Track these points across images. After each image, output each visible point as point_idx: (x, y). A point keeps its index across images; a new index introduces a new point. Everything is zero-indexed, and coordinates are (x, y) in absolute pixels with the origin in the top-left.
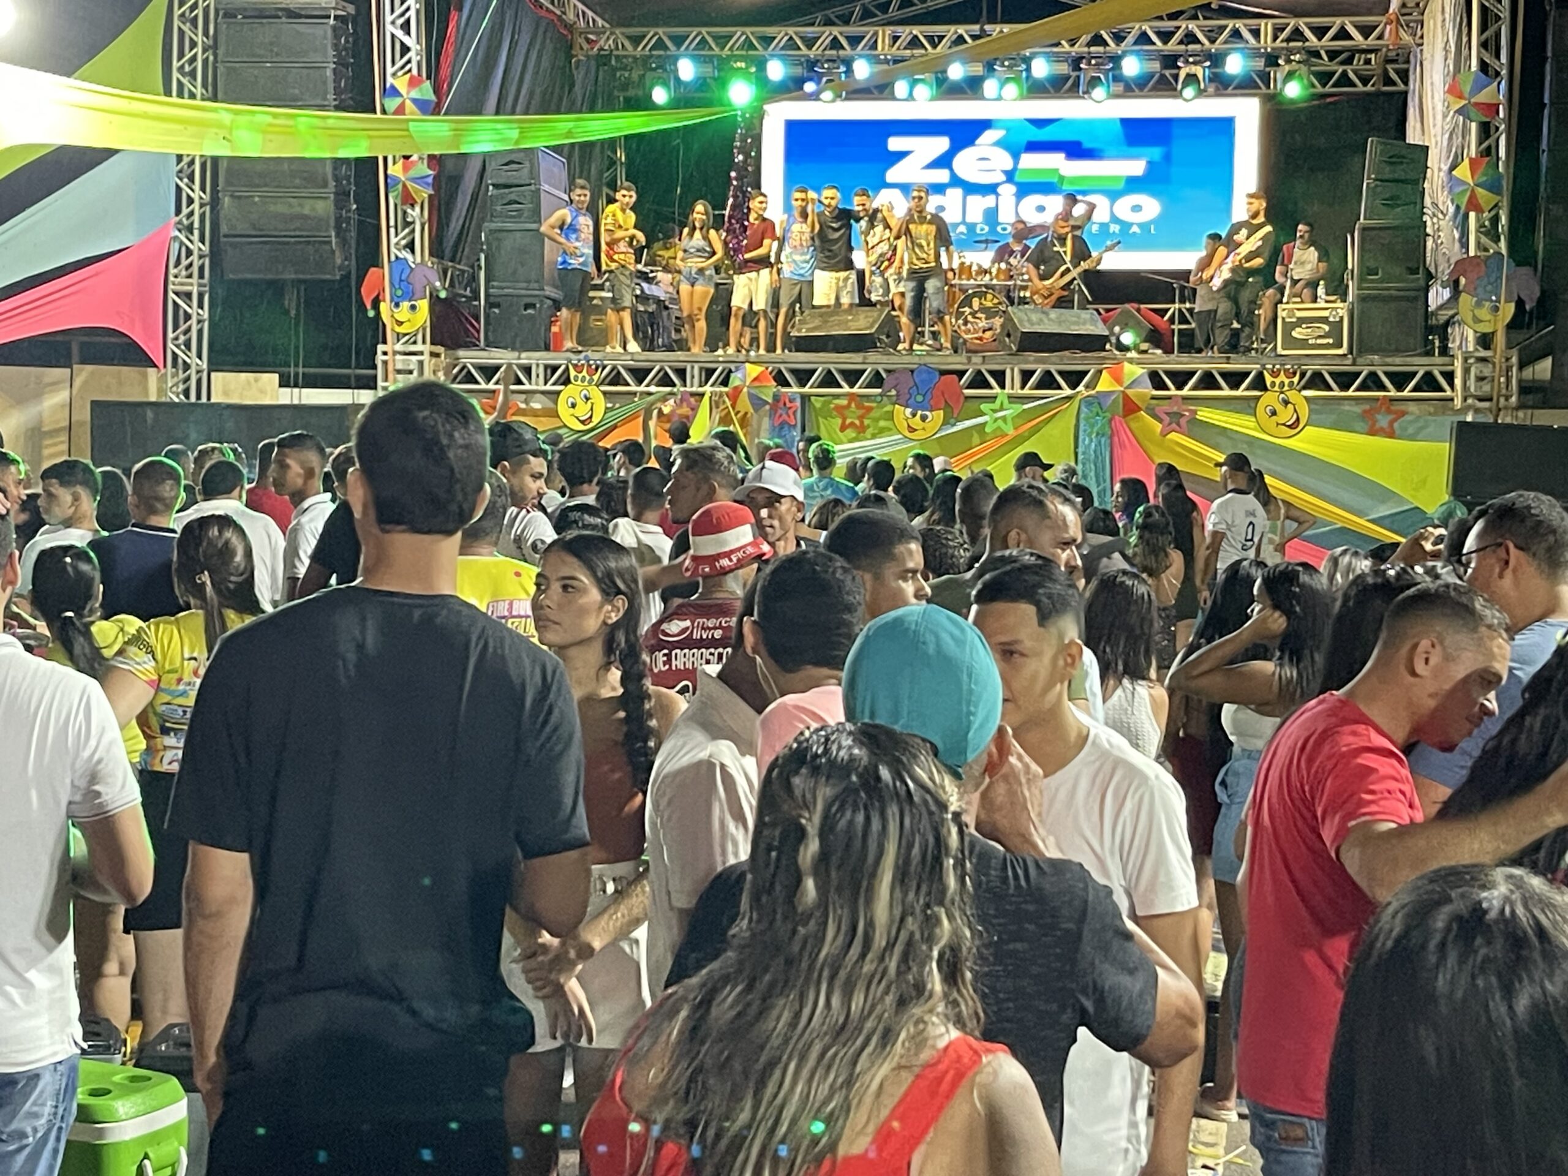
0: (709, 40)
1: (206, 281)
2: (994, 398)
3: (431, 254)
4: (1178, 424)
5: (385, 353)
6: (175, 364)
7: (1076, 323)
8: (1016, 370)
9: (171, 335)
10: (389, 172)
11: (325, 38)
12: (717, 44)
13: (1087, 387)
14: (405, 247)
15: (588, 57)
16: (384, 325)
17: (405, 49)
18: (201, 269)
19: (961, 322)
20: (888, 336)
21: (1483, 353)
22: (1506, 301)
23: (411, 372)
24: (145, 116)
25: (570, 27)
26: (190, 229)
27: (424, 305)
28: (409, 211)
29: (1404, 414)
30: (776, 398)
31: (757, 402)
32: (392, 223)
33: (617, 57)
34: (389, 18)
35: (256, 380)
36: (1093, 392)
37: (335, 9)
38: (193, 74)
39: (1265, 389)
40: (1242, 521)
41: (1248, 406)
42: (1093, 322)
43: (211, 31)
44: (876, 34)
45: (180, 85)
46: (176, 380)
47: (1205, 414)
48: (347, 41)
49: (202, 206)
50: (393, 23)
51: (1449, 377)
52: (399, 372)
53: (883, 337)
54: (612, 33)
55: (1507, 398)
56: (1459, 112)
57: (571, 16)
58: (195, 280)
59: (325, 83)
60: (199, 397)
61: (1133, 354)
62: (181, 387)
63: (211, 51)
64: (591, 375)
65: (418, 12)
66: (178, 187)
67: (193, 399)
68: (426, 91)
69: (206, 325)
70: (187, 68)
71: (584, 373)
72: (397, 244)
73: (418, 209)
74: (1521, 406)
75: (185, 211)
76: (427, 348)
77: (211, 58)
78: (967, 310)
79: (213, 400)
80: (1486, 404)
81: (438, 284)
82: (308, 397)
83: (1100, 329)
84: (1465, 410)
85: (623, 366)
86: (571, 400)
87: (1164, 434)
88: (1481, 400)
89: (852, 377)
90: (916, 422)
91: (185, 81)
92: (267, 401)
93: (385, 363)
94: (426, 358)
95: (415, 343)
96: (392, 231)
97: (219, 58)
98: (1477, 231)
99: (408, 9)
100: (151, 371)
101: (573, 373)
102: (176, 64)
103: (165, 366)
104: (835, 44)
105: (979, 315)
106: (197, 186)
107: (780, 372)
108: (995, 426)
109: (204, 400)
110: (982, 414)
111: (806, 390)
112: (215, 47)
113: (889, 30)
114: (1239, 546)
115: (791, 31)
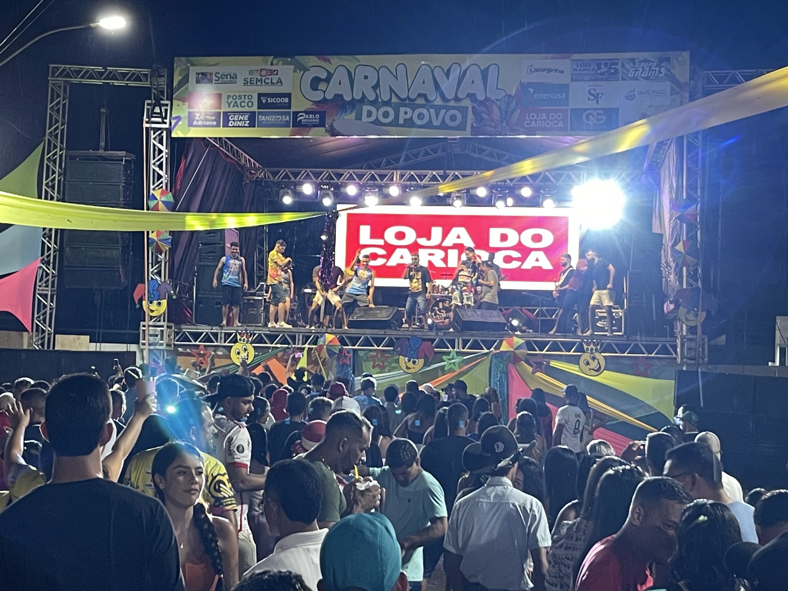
0: (310, 174)
1: (55, 289)
2: (448, 353)
3: (169, 277)
4: (541, 368)
5: (144, 326)
6: (37, 331)
7: (491, 317)
8: (460, 339)
9: (36, 316)
10: (150, 236)
11: (120, 170)
12: (315, 177)
13: (495, 349)
14: (156, 273)
15: (251, 182)
16: (144, 312)
17: (160, 177)
18: (53, 282)
19: (433, 314)
20: (397, 322)
21: (690, 336)
22: (702, 311)
23: (157, 336)
24: (28, 208)
25: (243, 167)
26: (48, 263)
27: (164, 302)
28: (159, 256)
29: (652, 365)
30: (341, 350)
31: (330, 353)
32: (150, 261)
33: (265, 181)
34: (152, 162)
35: (78, 339)
36: (498, 351)
37: (125, 157)
38: (53, 187)
39: (584, 352)
40: (573, 419)
41: (575, 360)
42: (498, 316)
43: (63, 166)
44: (393, 173)
45: (46, 192)
46: (37, 338)
47: (553, 364)
48: (131, 172)
49: (54, 251)
50: (154, 164)
51: (675, 347)
52: (151, 335)
53: (395, 322)
54: (263, 170)
55: (703, 359)
56: (677, 218)
57: (243, 162)
58: (49, 288)
59: (119, 191)
60: (49, 347)
61: (518, 333)
62: (40, 342)
63: (62, 176)
64: (248, 339)
65: (167, 158)
66: (43, 243)
67: (46, 348)
68: (170, 198)
69: (54, 310)
70: (50, 184)
71: (245, 337)
72: (152, 272)
73: (163, 255)
74: (710, 362)
75: (46, 254)
76: (165, 324)
77: (62, 179)
78: (436, 308)
79: (56, 349)
80: (692, 362)
81: (172, 292)
82: (104, 347)
83: (503, 320)
84: (682, 364)
85: (264, 334)
86: (237, 350)
87: (534, 373)
88: (690, 359)
89: (378, 342)
90: (410, 364)
91: (49, 190)
92: (83, 349)
93: (144, 331)
94: (164, 329)
95: (159, 321)
96: (150, 265)
97: (67, 180)
98: (687, 276)
99: (162, 157)
100: (25, 334)
101: (239, 337)
102: (44, 182)
103: (32, 331)
104: (373, 178)
105: (442, 311)
106: (53, 242)
107: (343, 338)
108: (450, 367)
109: (51, 348)
110: (444, 361)
111: (356, 347)
112: (65, 174)
113: (399, 172)
114: (572, 432)
115: (351, 171)
